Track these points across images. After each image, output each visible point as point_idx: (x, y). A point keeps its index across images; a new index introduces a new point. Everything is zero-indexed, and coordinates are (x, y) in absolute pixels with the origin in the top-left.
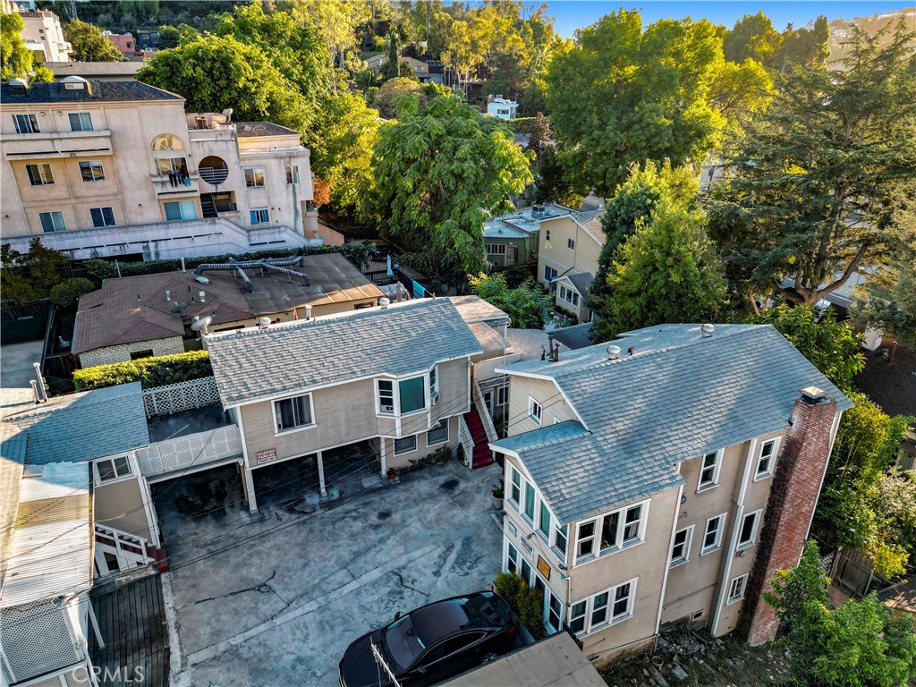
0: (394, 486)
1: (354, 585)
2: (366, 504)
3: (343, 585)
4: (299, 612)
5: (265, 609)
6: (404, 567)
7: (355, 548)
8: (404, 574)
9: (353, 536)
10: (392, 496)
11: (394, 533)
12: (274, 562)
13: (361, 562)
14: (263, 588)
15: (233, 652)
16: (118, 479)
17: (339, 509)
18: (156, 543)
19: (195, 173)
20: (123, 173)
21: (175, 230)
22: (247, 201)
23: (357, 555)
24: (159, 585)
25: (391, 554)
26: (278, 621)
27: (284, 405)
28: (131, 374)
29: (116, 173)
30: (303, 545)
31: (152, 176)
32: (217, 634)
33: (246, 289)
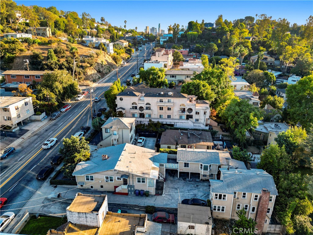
1: (188, 193)
2: (195, 183)
3: (187, 193)
5: (176, 191)
6: (197, 194)
9: (191, 187)
10: (200, 183)
11: (198, 189)
12: (179, 186)
13: (191, 191)
14: (176, 189)
15: (170, 195)
16: (162, 167)
17: (191, 182)
18: (165, 177)
19: (186, 111)
20: (174, 110)
21: (180, 121)
22: (195, 117)
23: (191, 190)
24: (164, 183)
25: (196, 192)
26: (177, 194)
27: (185, 163)
28: (167, 151)
29: (173, 109)
30: (184, 186)
31: (179, 111)
32: (169, 192)
33: (188, 138)
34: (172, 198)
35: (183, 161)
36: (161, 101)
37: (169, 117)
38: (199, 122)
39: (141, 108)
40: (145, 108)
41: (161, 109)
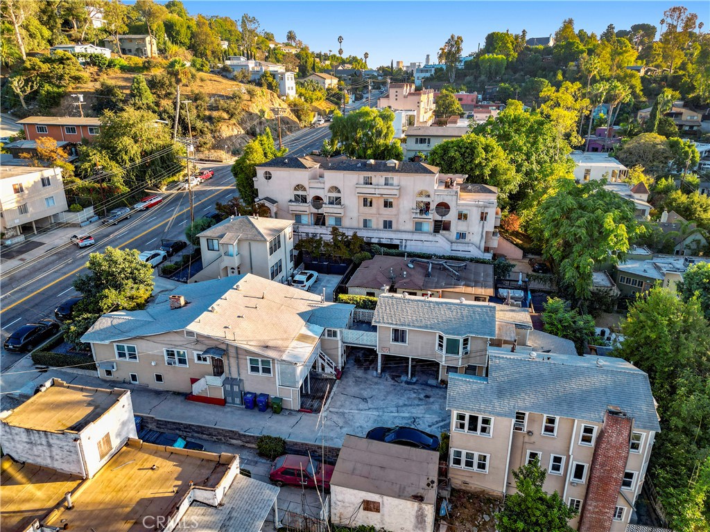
0: (441, 388)
1: (396, 414)
2: (423, 389)
3: (392, 412)
4: (371, 413)
5: (361, 406)
6: (419, 418)
7: (406, 403)
8: (417, 420)
9: (409, 398)
11: (425, 405)
12: (374, 393)
13: (404, 409)
14: (365, 400)
15: (343, 414)
16: (333, 338)
17: (411, 386)
18: (340, 368)
19: (432, 210)
20: (401, 206)
21: (416, 236)
22: (457, 227)
23: (405, 405)
24: (334, 383)
25: (418, 411)
26: (362, 412)
27: (396, 331)
28: (356, 301)
29: (398, 205)
30: (388, 393)
31: (413, 209)
32: (342, 406)
33: (428, 275)
34: (346, 423)
35: (388, 323)
36: (368, 182)
37: (388, 225)
38: (467, 240)
39: (317, 200)
40: (326, 200)
41: (367, 203)
